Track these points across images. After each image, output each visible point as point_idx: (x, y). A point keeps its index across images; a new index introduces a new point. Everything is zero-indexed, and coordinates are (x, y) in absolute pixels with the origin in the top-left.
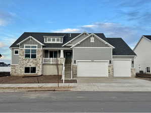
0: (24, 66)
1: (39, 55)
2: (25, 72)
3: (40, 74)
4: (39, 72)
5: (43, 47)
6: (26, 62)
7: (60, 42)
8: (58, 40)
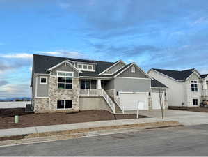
0: (57, 99)
1: (76, 85)
2: (58, 108)
3: (77, 109)
4: (75, 107)
5: (80, 75)
6: (60, 94)
7: (92, 70)
8: (90, 68)
